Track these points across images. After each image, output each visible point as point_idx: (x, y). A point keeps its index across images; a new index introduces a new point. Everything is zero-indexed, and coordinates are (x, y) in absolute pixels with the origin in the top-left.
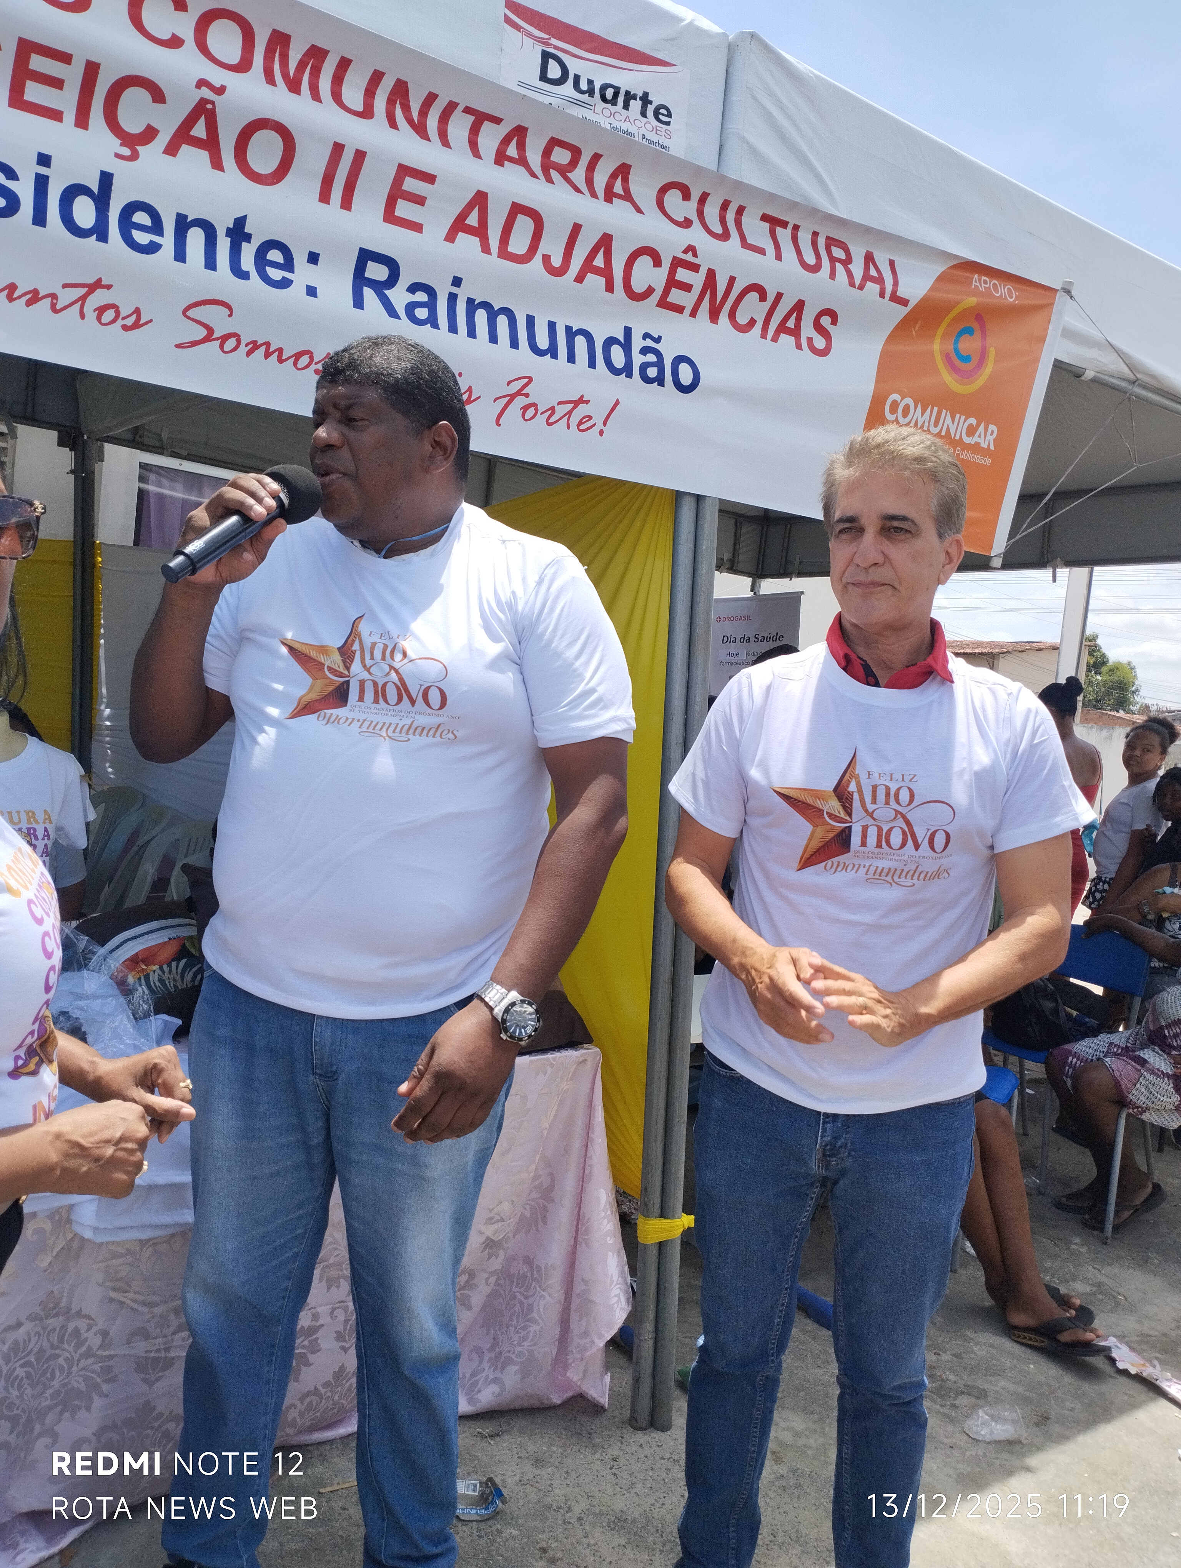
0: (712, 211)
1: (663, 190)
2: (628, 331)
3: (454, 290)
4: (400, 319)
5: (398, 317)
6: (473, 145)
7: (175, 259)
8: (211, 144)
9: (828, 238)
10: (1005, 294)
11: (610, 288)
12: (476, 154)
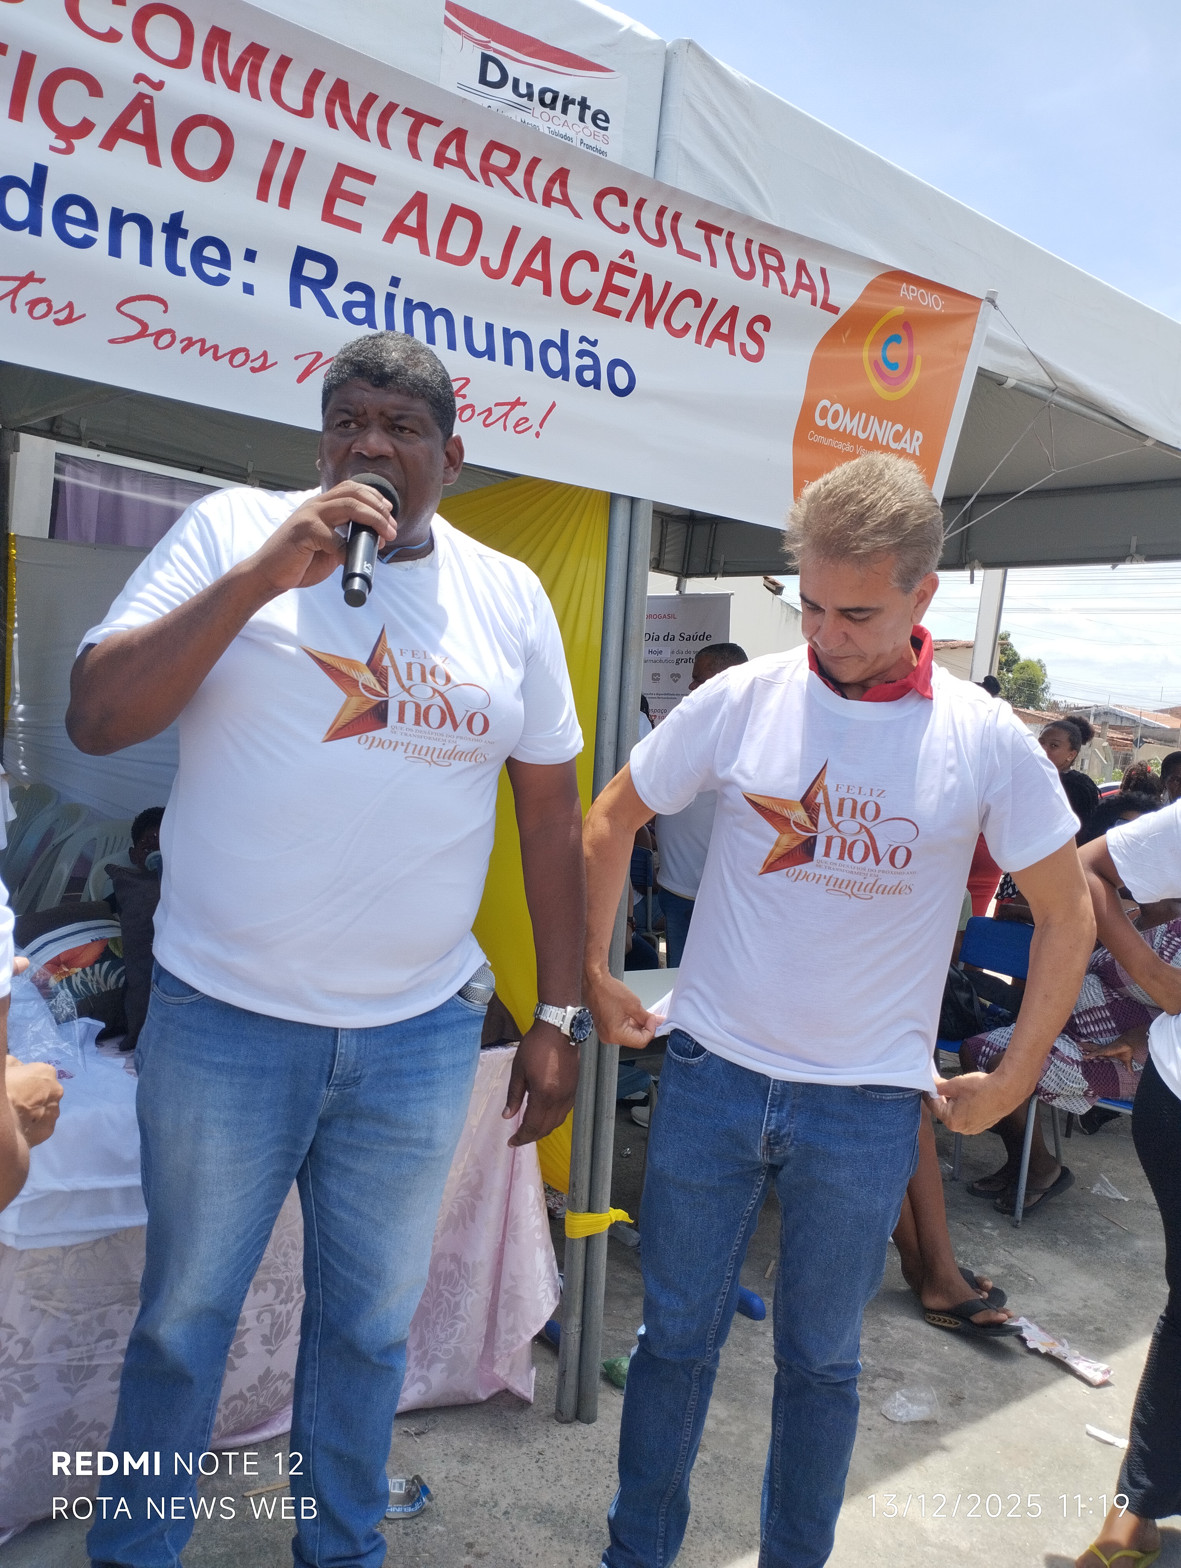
0: (648, 217)
1: (601, 195)
2: (564, 334)
3: (392, 290)
4: (337, 318)
5: (335, 316)
6: (413, 146)
7: (110, 254)
8: (148, 140)
9: (761, 245)
10: (932, 303)
11: (547, 291)
12: (416, 155)
